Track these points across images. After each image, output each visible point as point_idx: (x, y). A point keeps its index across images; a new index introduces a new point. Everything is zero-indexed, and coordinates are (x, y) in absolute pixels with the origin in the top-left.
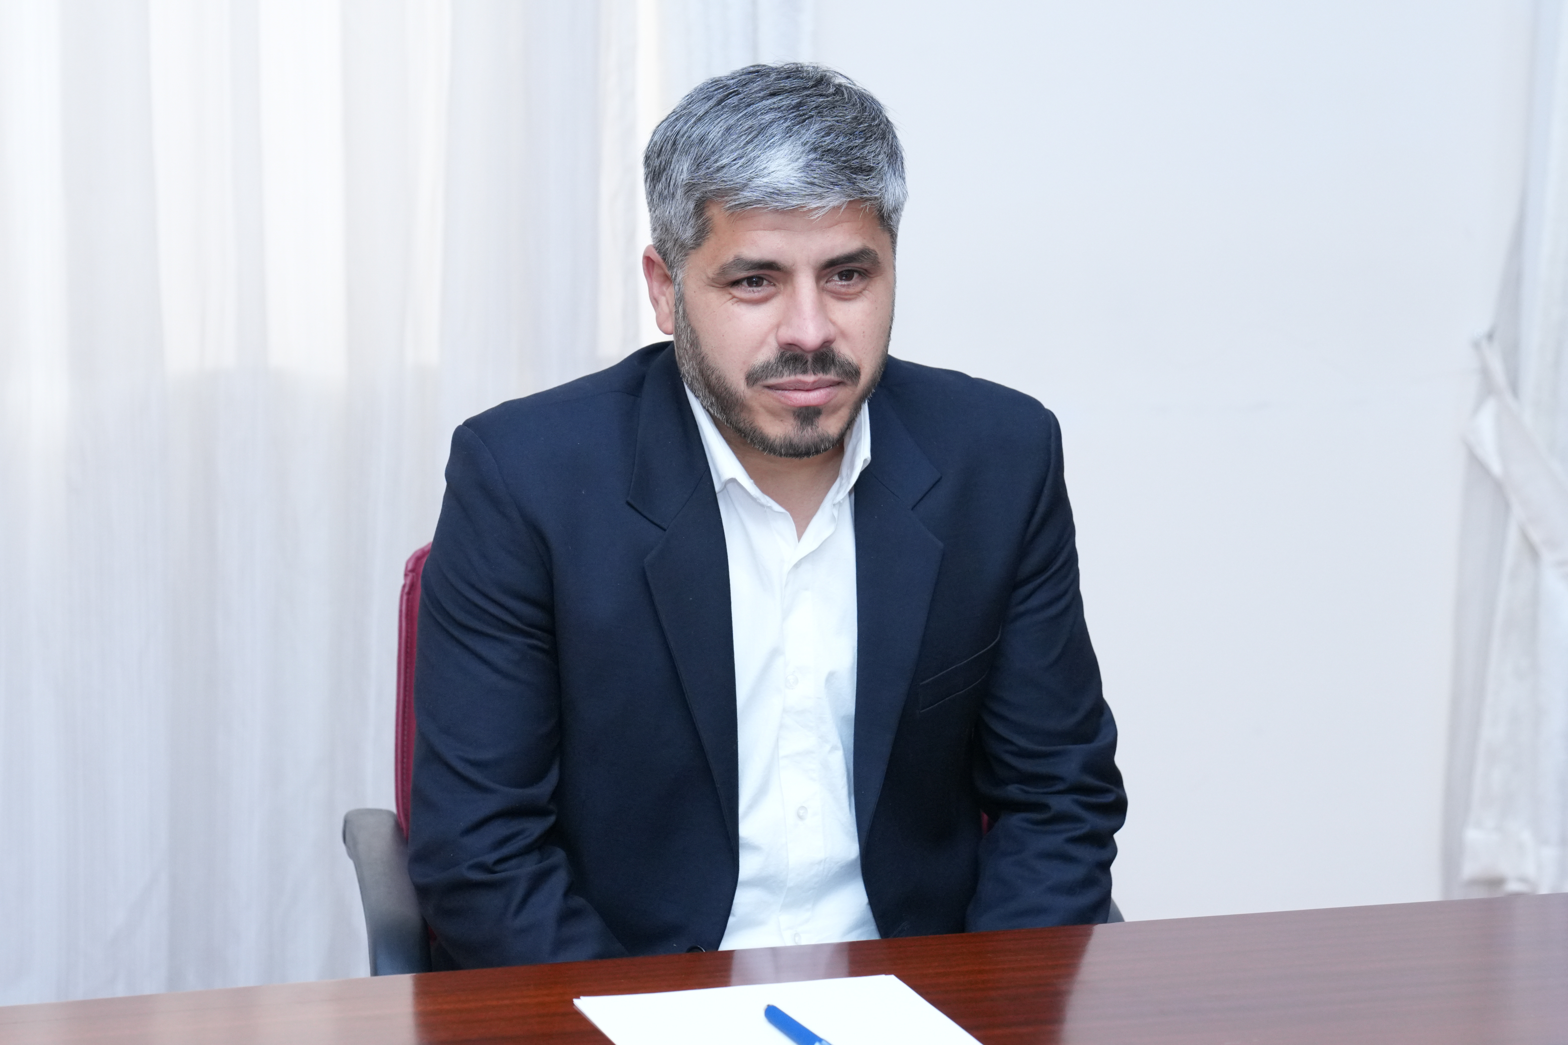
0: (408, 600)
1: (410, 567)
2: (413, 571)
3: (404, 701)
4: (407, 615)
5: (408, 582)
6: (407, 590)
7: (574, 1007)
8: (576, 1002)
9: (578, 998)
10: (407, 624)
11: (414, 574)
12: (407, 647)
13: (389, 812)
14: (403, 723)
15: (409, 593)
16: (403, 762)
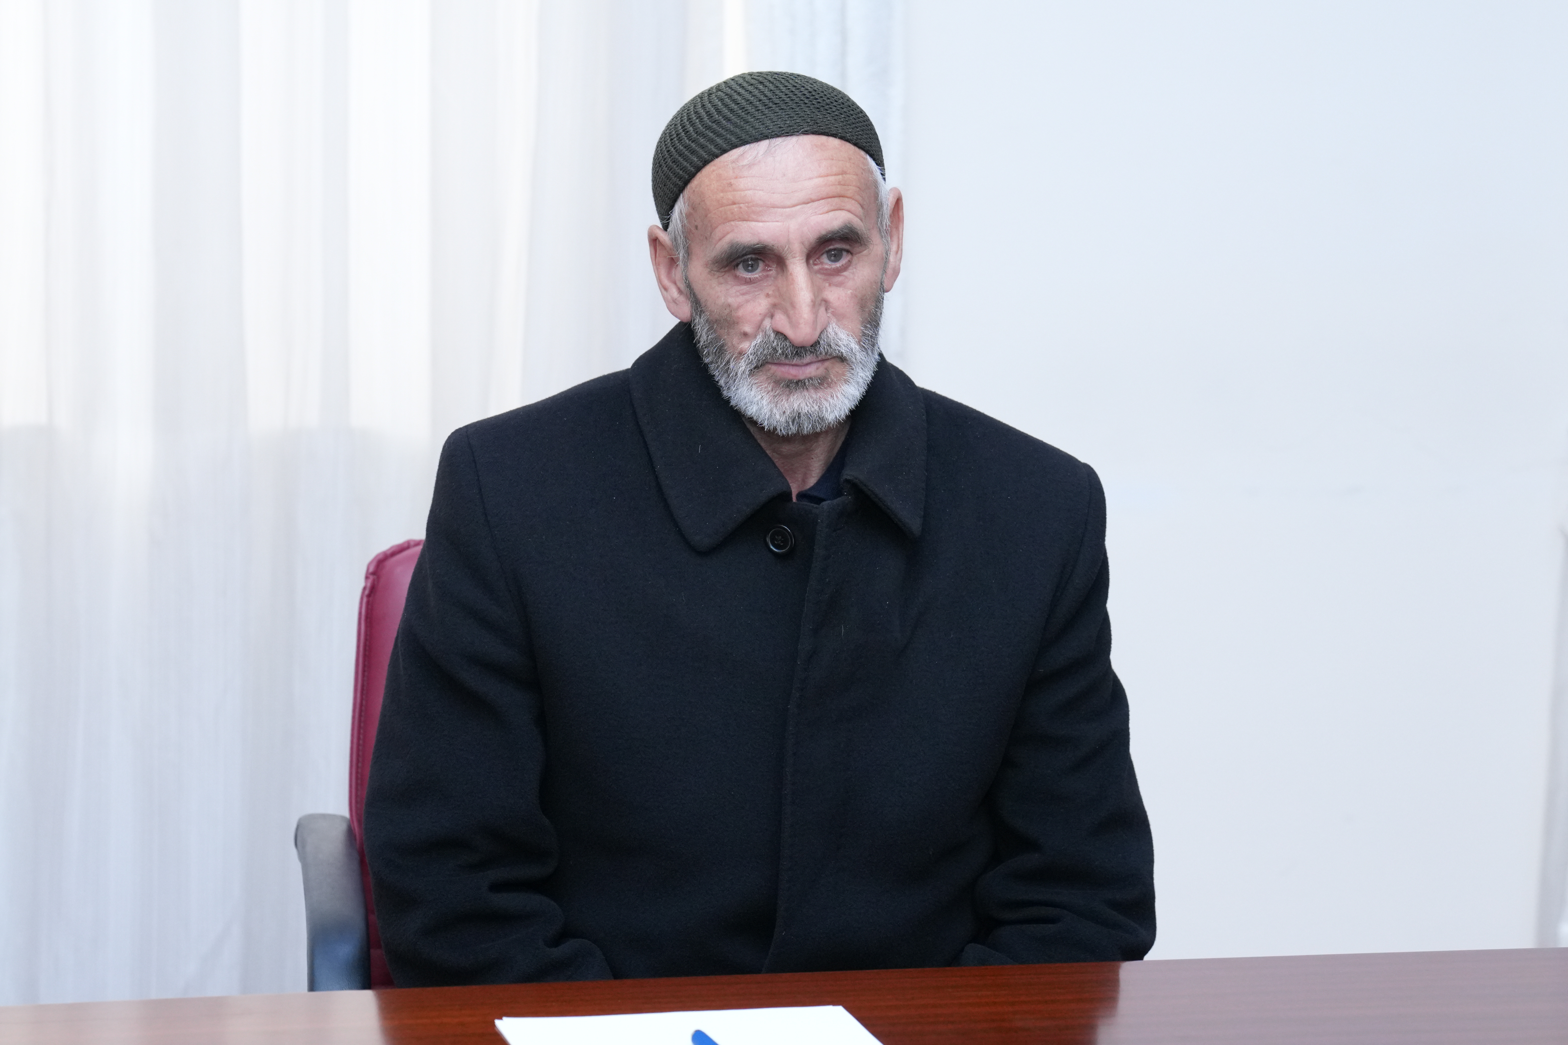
0: (368, 603)
1: (371, 570)
2: (374, 573)
3: (361, 705)
4: (367, 617)
5: (369, 585)
6: (367, 592)
7: (495, 1028)
8: (498, 1022)
9: (500, 1018)
10: (366, 627)
11: (375, 577)
12: (365, 650)
13: (343, 818)
14: (360, 727)
15: (369, 596)
16: (357, 767)
